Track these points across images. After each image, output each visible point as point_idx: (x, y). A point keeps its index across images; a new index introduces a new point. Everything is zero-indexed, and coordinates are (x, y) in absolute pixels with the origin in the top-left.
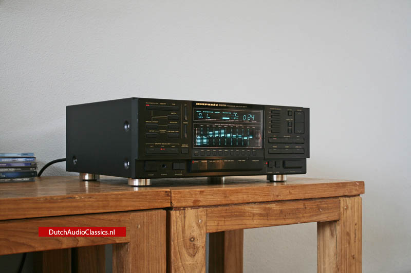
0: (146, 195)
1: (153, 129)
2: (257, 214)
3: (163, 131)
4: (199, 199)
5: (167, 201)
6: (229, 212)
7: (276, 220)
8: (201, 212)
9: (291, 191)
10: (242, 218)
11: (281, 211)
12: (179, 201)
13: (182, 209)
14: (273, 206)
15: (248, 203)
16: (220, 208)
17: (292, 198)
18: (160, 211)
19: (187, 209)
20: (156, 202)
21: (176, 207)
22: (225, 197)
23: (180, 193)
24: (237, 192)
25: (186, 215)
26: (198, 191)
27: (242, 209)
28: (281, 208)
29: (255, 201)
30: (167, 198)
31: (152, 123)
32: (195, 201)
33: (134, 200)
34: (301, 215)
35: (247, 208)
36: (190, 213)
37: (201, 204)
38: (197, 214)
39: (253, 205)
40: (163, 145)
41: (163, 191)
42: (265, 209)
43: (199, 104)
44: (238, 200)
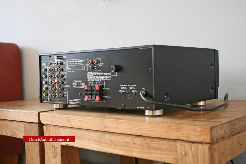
8: (58, 129)
19: (51, 126)
25: (50, 130)
26: (53, 115)
34: (130, 149)
38: (55, 131)
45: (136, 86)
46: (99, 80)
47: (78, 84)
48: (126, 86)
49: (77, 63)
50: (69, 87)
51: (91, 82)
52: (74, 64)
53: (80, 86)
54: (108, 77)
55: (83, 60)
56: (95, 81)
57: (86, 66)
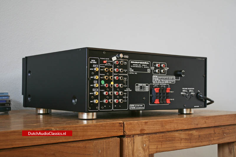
0: (105, 126)
2: (183, 139)
4: (144, 128)
5: (121, 131)
6: (165, 138)
7: (196, 142)
8: (146, 138)
9: (206, 121)
10: (174, 142)
11: (199, 136)
12: (130, 130)
13: (132, 136)
14: (194, 132)
15: (177, 131)
16: (158, 135)
17: (207, 126)
18: (115, 138)
19: (135, 136)
20: (113, 132)
21: (128, 135)
22: (162, 126)
23: (131, 124)
24: (170, 123)
25: (135, 141)
26: (144, 122)
27: (173, 135)
28: (199, 134)
29: (182, 129)
30: (121, 128)
32: (142, 130)
33: (96, 130)
34: (212, 139)
35: (176, 134)
36: (138, 139)
37: (145, 132)
38: (142, 140)
39: (181, 132)
41: (118, 123)
42: (189, 135)
44: (171, 128)
45: (194, 89)
46: (164, 83)
47: (141, 87)
48: (187, 89)
49: (141, 64)
50: (131, 90)
51: (156, 86)
52: (138, 66)
53: (144, 89)
54: (172, 81)
55: (148, 62)
56: (160, 84)
57: (152, 69)
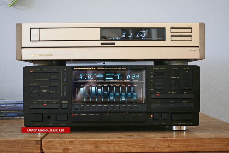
0: (18, 143)
1: (35, 89)
3: (45, 91)
31: (35, 85)
40: (45, 102)
43: (76, 69)
